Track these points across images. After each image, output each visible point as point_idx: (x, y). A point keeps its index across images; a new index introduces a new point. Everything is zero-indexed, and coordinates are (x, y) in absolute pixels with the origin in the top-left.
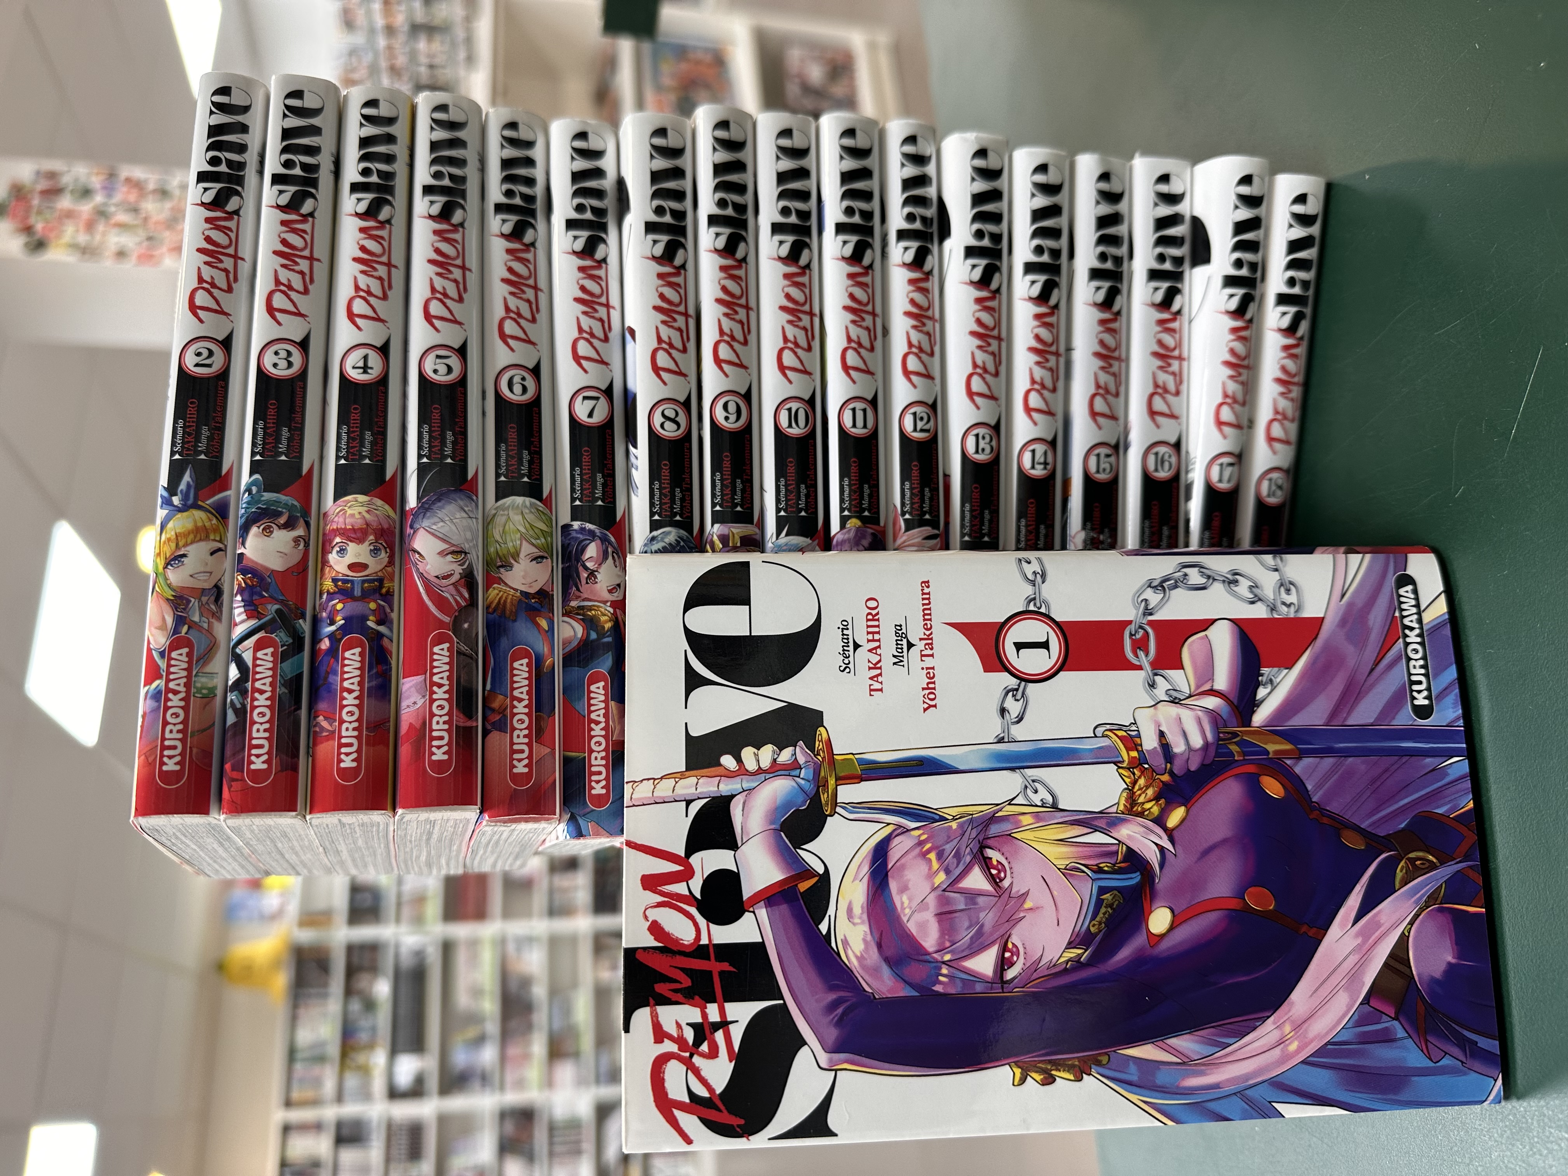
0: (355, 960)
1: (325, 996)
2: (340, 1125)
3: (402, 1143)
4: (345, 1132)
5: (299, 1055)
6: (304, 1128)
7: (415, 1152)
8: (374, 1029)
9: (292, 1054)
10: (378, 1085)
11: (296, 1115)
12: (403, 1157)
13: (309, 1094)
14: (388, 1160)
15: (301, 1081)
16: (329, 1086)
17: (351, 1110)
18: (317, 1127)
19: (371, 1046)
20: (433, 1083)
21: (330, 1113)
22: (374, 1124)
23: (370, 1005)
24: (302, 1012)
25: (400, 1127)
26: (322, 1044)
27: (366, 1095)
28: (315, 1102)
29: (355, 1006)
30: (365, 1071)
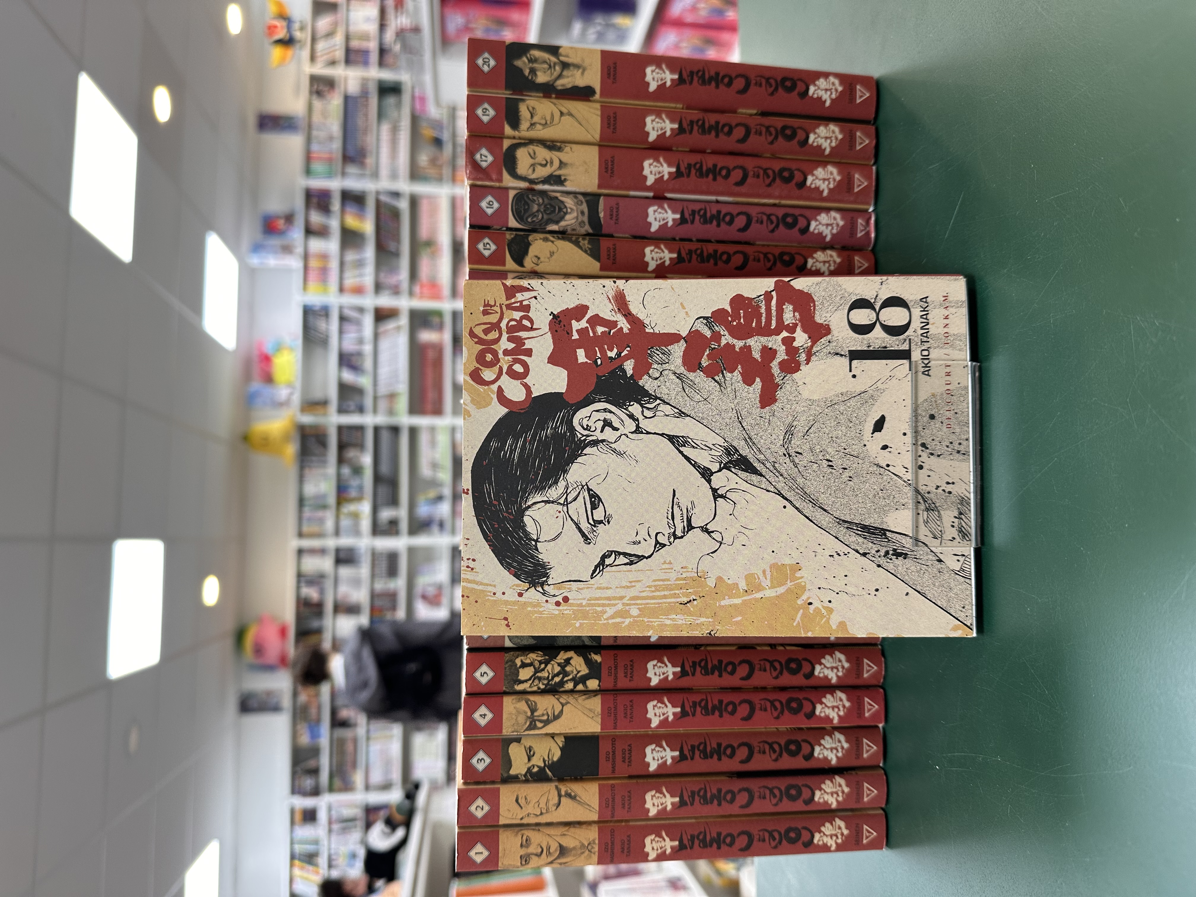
0: (345, 438)
1: (324, 463)
2: (338, 551)
3: (383, 565)
4: (342, 555)
5: (307, 503)
6: (313, 551)
7: (392, 572)
8: (361, 488)
9: (301, 501)
10: (366, 524)
11: (306, 543)
12: (384, 575)
13: (315, 529)
14: (373, 576)
15: (309, 519)
16: (329, 524)
17: (345, 541)
18: (322, 551)
19: (359, 499)
20: (404, 525)
21: (331, 543)
22: (363, 551)
23: (357, 470)
24: (307, 471)
25: (381, 554)
26: (324, 496)
27: (356, 532)
28: (320, 535)
29: (346, 471)
30: (356, 516)
